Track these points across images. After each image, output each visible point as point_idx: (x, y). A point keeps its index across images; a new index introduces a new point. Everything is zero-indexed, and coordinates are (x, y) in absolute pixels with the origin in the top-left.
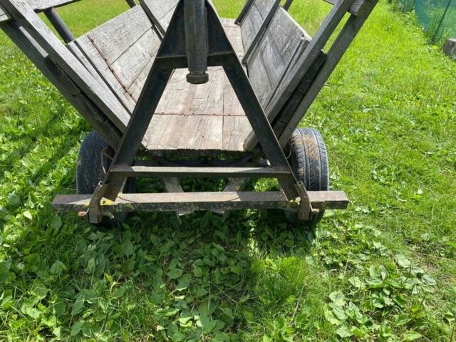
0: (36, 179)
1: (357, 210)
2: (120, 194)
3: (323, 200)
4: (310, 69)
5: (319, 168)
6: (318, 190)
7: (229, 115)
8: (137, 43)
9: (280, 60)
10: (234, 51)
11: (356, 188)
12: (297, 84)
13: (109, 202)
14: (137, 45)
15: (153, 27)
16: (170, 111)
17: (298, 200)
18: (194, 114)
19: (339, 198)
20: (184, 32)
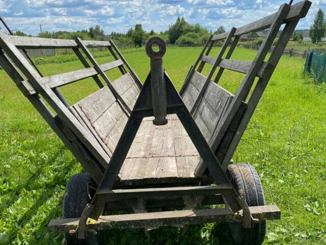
0: (21, 223)
1: (296, 236)
2: (101, 217)
3: (261, 212)
4: (236, 114)
5: (255, 189)
6: (257, 206)
7: (180, 156)
8: (107, 111)
9: (215, 114)
10: (184, 104)
11: (293, 218)
12: (229, 125)
13: (93, 222)
14: (108, 112)
15: (117, 101)
16: (134, 156)
17: (241, 212)
18: (153, 157)
19: (273, 210)
20: (150, 94)
